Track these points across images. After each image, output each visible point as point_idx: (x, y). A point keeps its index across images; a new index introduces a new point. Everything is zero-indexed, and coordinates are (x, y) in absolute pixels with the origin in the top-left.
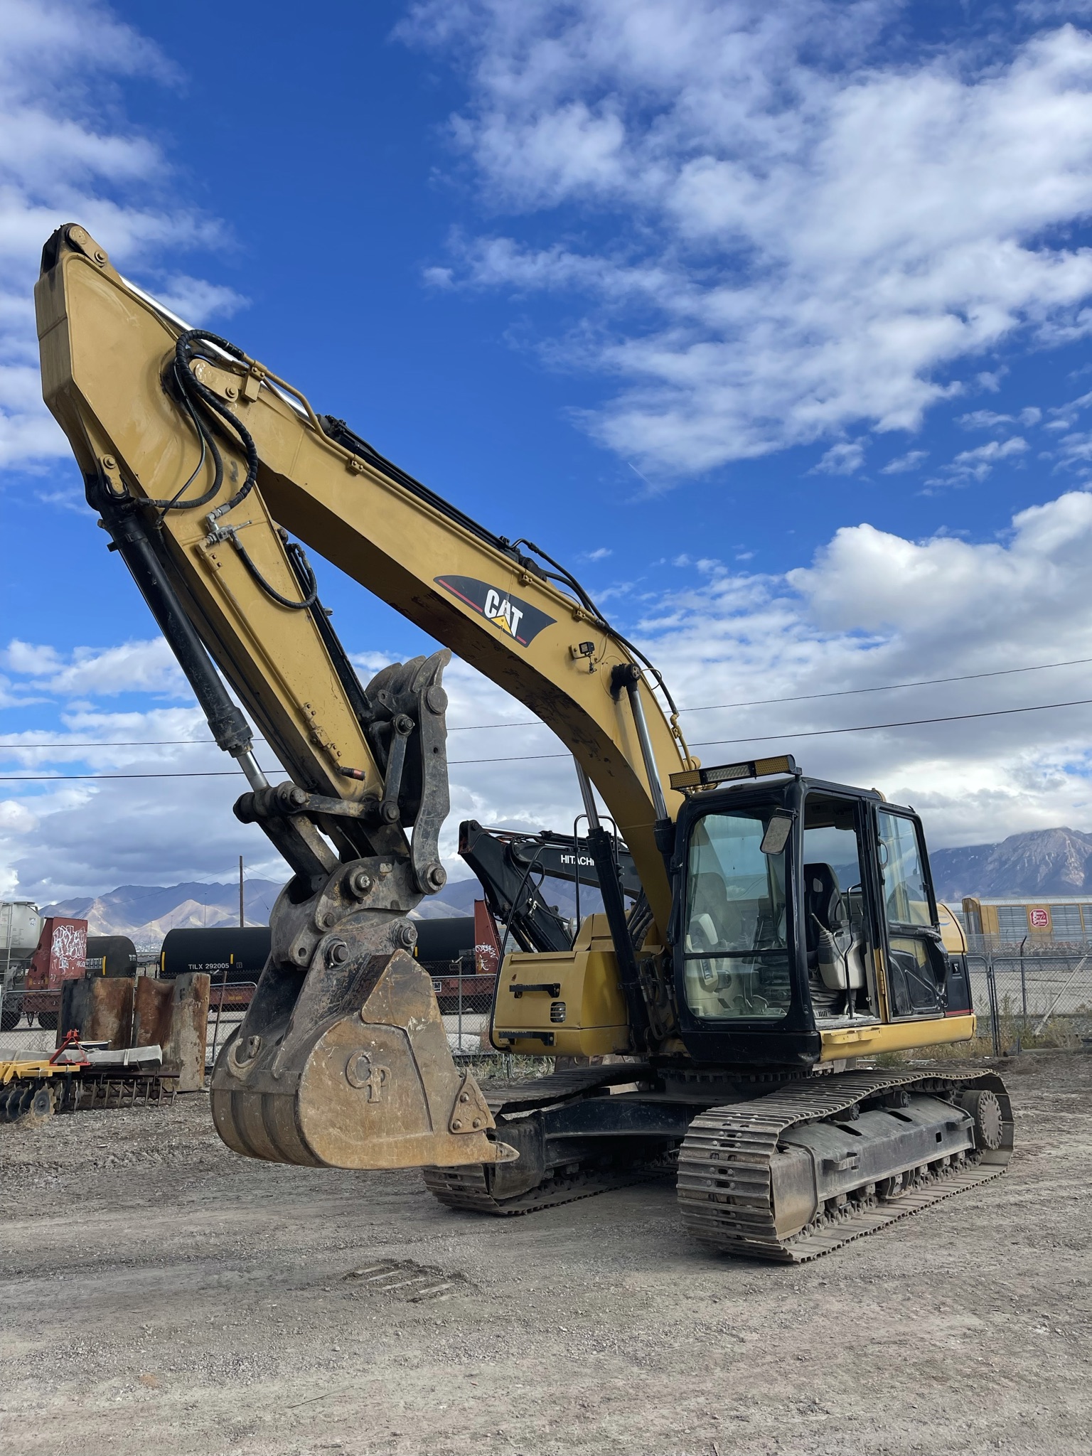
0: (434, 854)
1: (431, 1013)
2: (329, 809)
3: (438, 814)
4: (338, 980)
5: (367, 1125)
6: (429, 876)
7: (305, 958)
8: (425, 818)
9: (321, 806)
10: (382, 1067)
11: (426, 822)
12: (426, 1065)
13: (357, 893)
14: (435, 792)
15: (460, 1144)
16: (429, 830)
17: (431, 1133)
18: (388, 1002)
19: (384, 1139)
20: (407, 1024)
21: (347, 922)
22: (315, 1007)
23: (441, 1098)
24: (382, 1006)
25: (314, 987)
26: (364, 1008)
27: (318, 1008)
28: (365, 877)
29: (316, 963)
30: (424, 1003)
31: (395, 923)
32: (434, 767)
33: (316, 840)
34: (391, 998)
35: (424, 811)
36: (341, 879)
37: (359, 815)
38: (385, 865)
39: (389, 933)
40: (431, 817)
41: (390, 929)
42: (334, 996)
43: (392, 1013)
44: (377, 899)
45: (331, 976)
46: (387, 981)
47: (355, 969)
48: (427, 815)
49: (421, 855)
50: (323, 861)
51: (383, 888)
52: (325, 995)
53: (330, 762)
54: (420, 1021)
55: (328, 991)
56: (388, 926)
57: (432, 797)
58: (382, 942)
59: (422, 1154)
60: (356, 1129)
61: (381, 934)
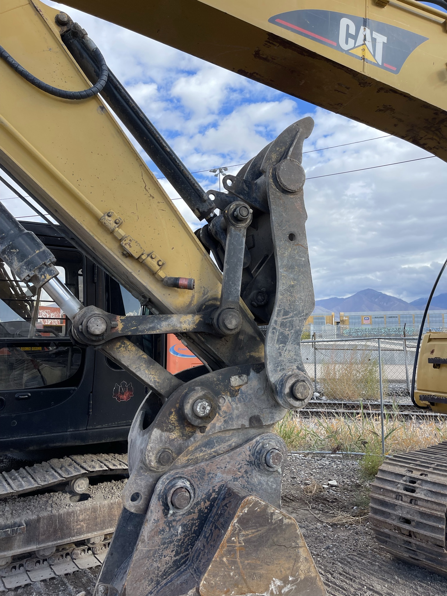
0: (296, 360)
1: (302, 567)
2: (153, 328)
3: (299, 313)
4: (184, 526)
6: (287, 390)
7: (140, 503)
8: (280, 320)
9: (141, 328)
11: (283, 325)
13: (197, 422)
14: (293, 286)
16: (287, 333)
18: (238, 568)
20: (267, 589)
21: (196, 449)
22: (155, 565)
24: (229, 575)
25: (151, 542)
26: (202, 582)
27: (159, 566)
28: (204, 402)
29: (151, 512)
30: (290, 557)
31: (257, 442)
32: (291, 257)
33: (145, 363)
34: (241, 562)
35: (279, 311)
36: (177, 405)
37: (194, 328)
38: (237, 377)
39: (249, 456)
40: (290, 318)
41: (250, 451)
42: (181, 546)
43: (245, 580)
44: (230, 419)
45: (174, 524)
46: (233, 542)
47: (206, 508)
48: (283, 316)
49: (278, 364)
50: (156, 386)
51: (237, 404)
52: (167, 547)
53: (153, 274)
54: (285, 581)
55: (171, 542)
56: (248, 447)
57: (289, 294)
58: (241, 467)
61: (238, 459)
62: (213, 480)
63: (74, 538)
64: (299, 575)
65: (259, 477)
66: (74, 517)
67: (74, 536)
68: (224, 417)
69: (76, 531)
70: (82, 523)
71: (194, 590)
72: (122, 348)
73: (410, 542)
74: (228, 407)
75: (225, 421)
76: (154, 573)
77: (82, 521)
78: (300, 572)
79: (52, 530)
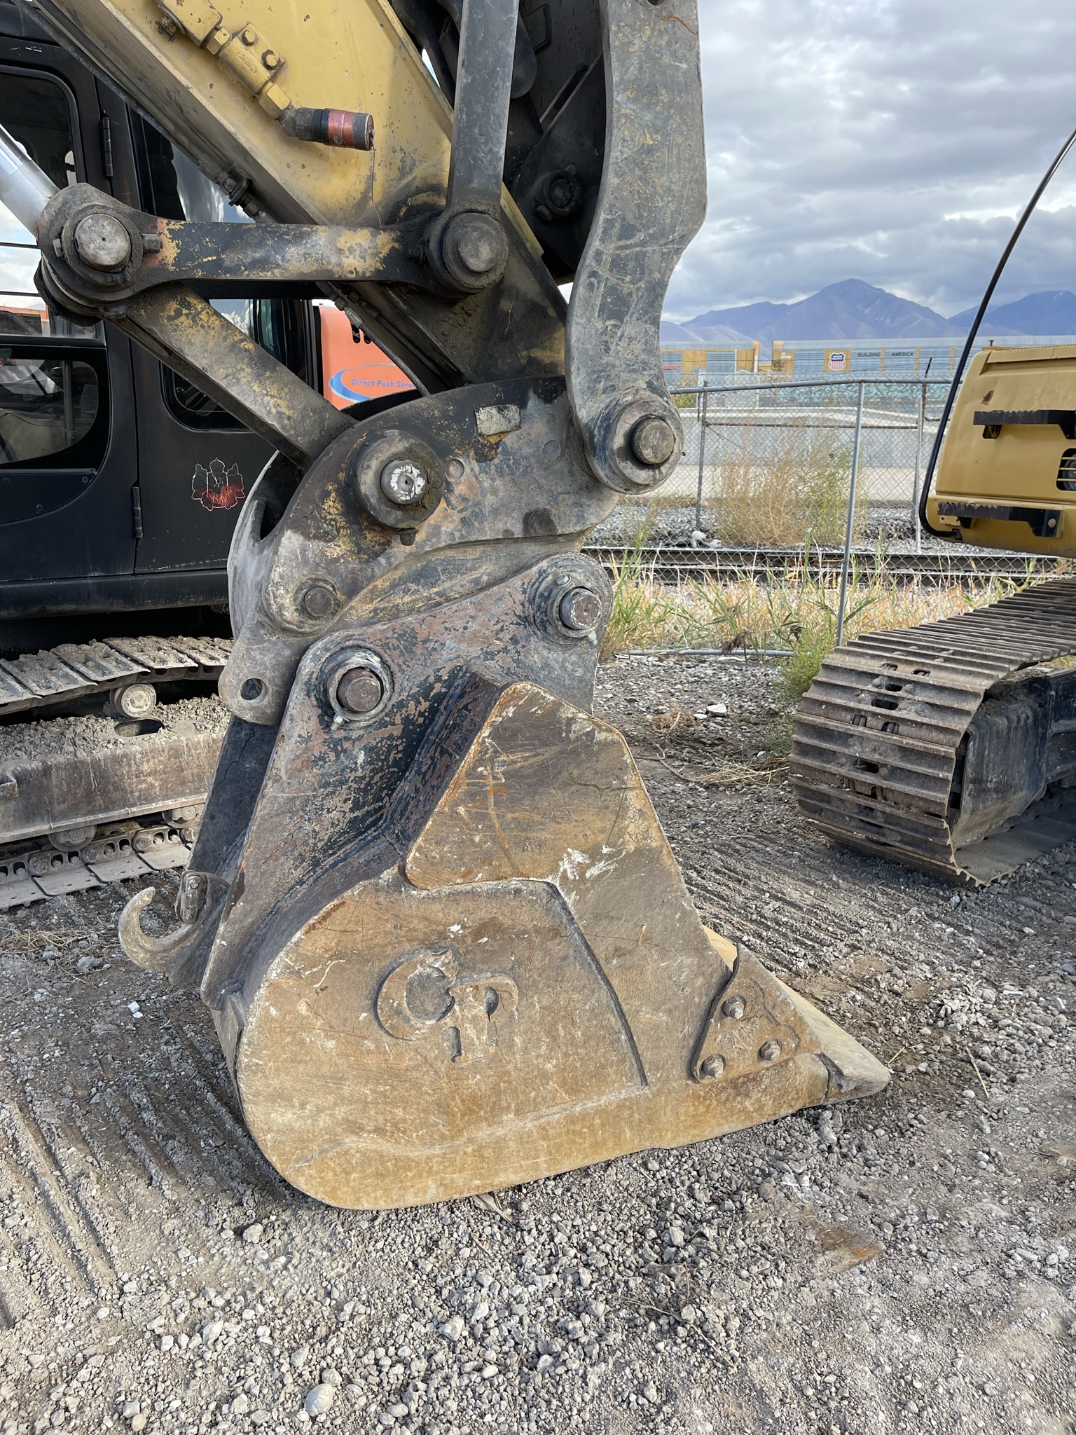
0: (645, 365)
1: (631, 829)
2: (262, 264)
3: (663, 233)
4: (369, 750)
5: (456, 1105)
6: (618, 441)
7: (264, 702)
8: (610, 249)
11: (617, 264)
12: (619, 953)
13: (391, 517)
14: (650, 150)
15: (724, 1096)
16: (626, 287)
17: (642, 1091)
18: (491, 827)
19: (510, 1125)
20: (553, 870)
21: (393, 586)
22: (308, 827)
23: (669, 1012)
24: (472, 841)
25: (294, 782)
26: (412, 855)
27: (317, 829)
28: (408, 467)
29: (292, 720)
30: (607, 808)
31: (541, 573)
33: (249, 365)
34: (498, 816)
35: (609, 223)
36: (342, 476)
37: (377, 271)
38: (494, 411)
39: (522, 604)
40: (637, 245)
41: (524, 592)
42: (365, 791)
43: (506, 852)
44: (477, 515)
45: (347, 745)
46: (481, 776)
47: (421, 714)
48: (619, 239)
49: (600, 374)
50: (284, 427)
51: (493, 480)
52: (333, 793)
53: (252, 95)
54: (594, 854)
55: (342, 783)
56: (520, 583)
57: (638, 172)
58: (502, 629)
59: (618, 1137)
60: (424, 1124)
61: (496, 610)
62: (435, 656)
63: (134, 809)
64: (623, 843)
65: (545, 653)
66: (130, 766)
67: (134, 805)
68: (461, 511)
69: (136, 794)
70: (150, 779)
71: (395, 870)
72: (183, 318)
73: (872, 810)
74: (471, 487)
75: (463, 520)
76: (305, 843)
77: (149, 775)
78: (627, 837)
79: (80, 792)
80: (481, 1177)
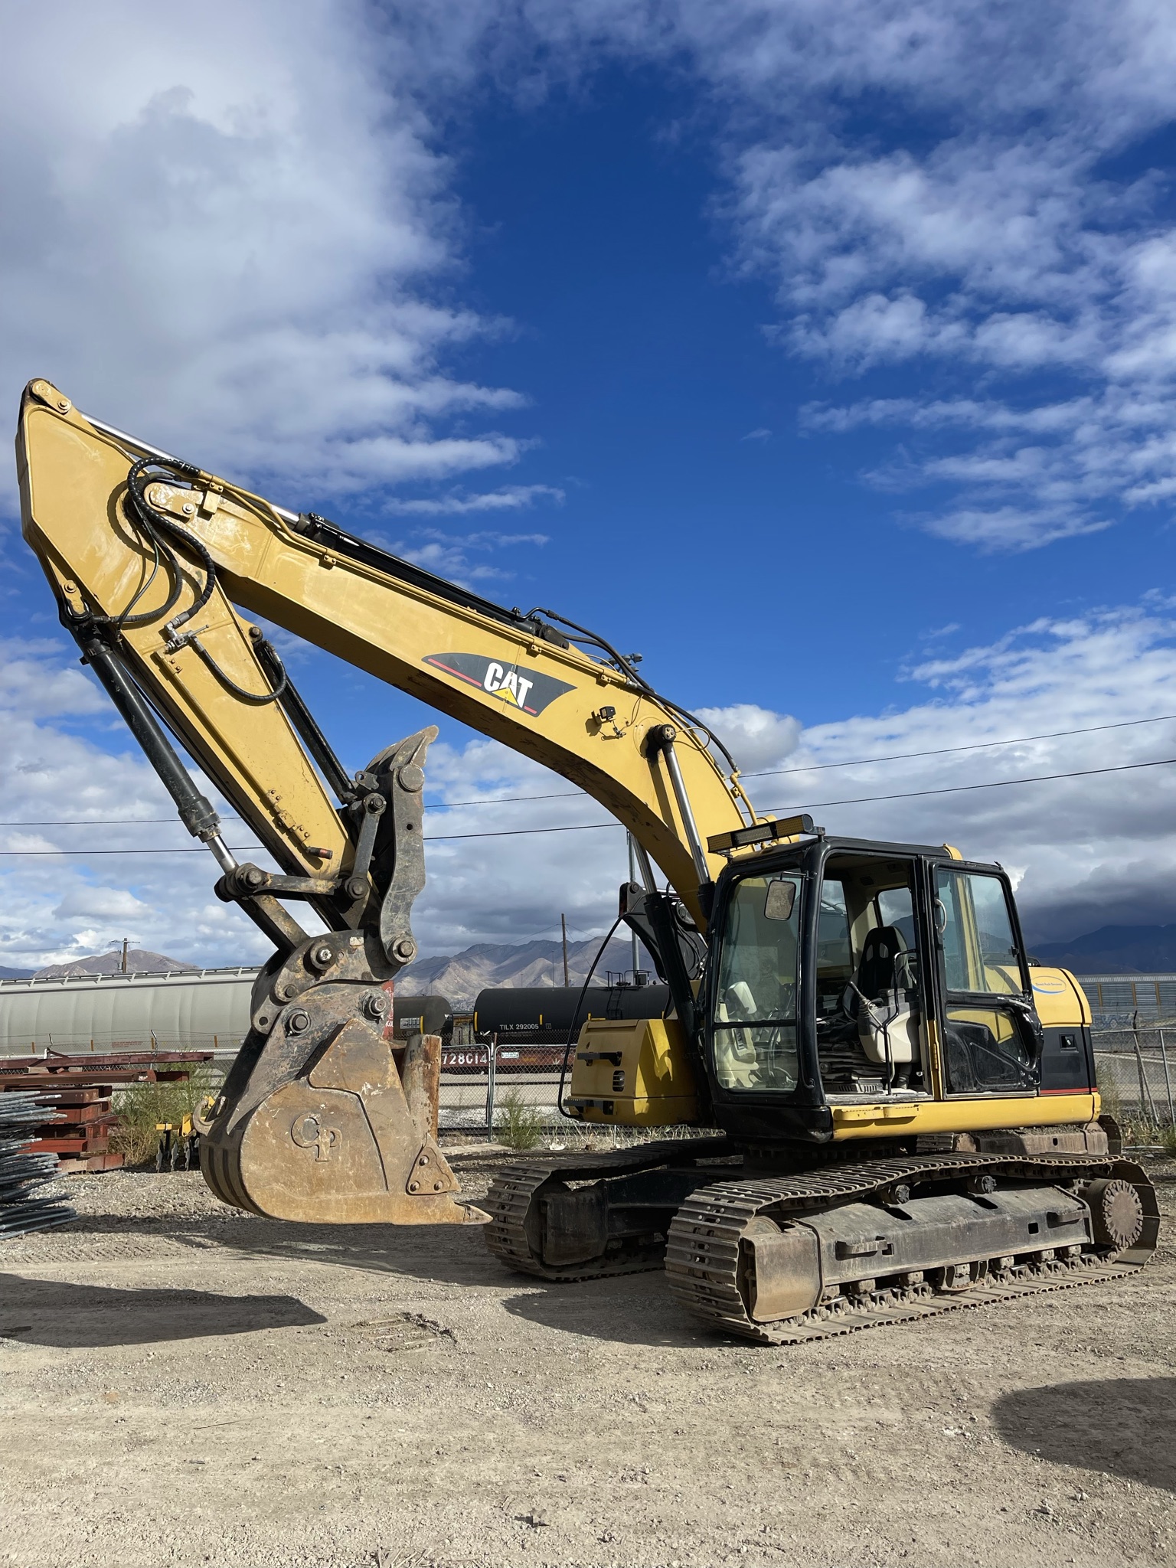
0: (404, 926)
1: (389, 1079)
2: (294, 887)
3: (411, 889)
4: (299, 1047)
5: (314, 1181)
6: (395, 948)
7: (267, 1026)
8: (394, 893)
9: (284, 885)
10: (333, 1129)
11: (397, 896)
12: (381, 1128)
13: (319, 966)
14: (407, 867)
15: (419, 1204)
16: (400, 903)
17: (387, 1193)
18: (339, 1068)
19: (333, 1196)
20: (360, 1090)
21: (315, 992)
22: (274, 1071)
23: (399, 1159)
24: (333, 1072)
25: (272, 1053)
26: (312, 1072)
27: (277, 1073)
28: (327, 952)
29: (275, 1030)
31: (366, 993)
32: (407, 843)
34: (343, 1065)
35: (395, 885)
36: (304, 952)
37: (325, 893)
38: (355, 938)
39: (359, 1003)
40: (403, 892)
41: (360, 999)
42: (295, 1062)
43: (344, 1078)
44: (346, 971)
45: (292, 1043)
46: (339, 1048)
47: (319, 1036)
48: (398, 890)
49: (389, 929)
51: (353, 960)
52: (285, 1060)
54: (375, 1087)
55: (288, 1057)
56: (358, 995)
57: (404, 872)
58: (351, 1011)
59: (375, 1211)
60: (302, 1185)
61: (349, 1004)
62: (326, 1017)
68: (341, 968)
71: (305, 1078)
72: (266, 901)
74: (345, 961)
80: (320, 1215)
